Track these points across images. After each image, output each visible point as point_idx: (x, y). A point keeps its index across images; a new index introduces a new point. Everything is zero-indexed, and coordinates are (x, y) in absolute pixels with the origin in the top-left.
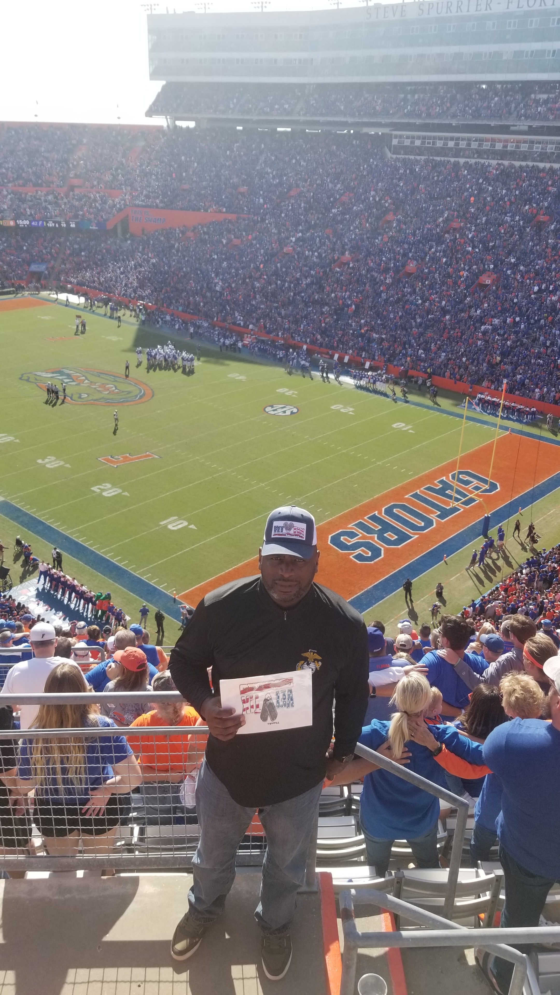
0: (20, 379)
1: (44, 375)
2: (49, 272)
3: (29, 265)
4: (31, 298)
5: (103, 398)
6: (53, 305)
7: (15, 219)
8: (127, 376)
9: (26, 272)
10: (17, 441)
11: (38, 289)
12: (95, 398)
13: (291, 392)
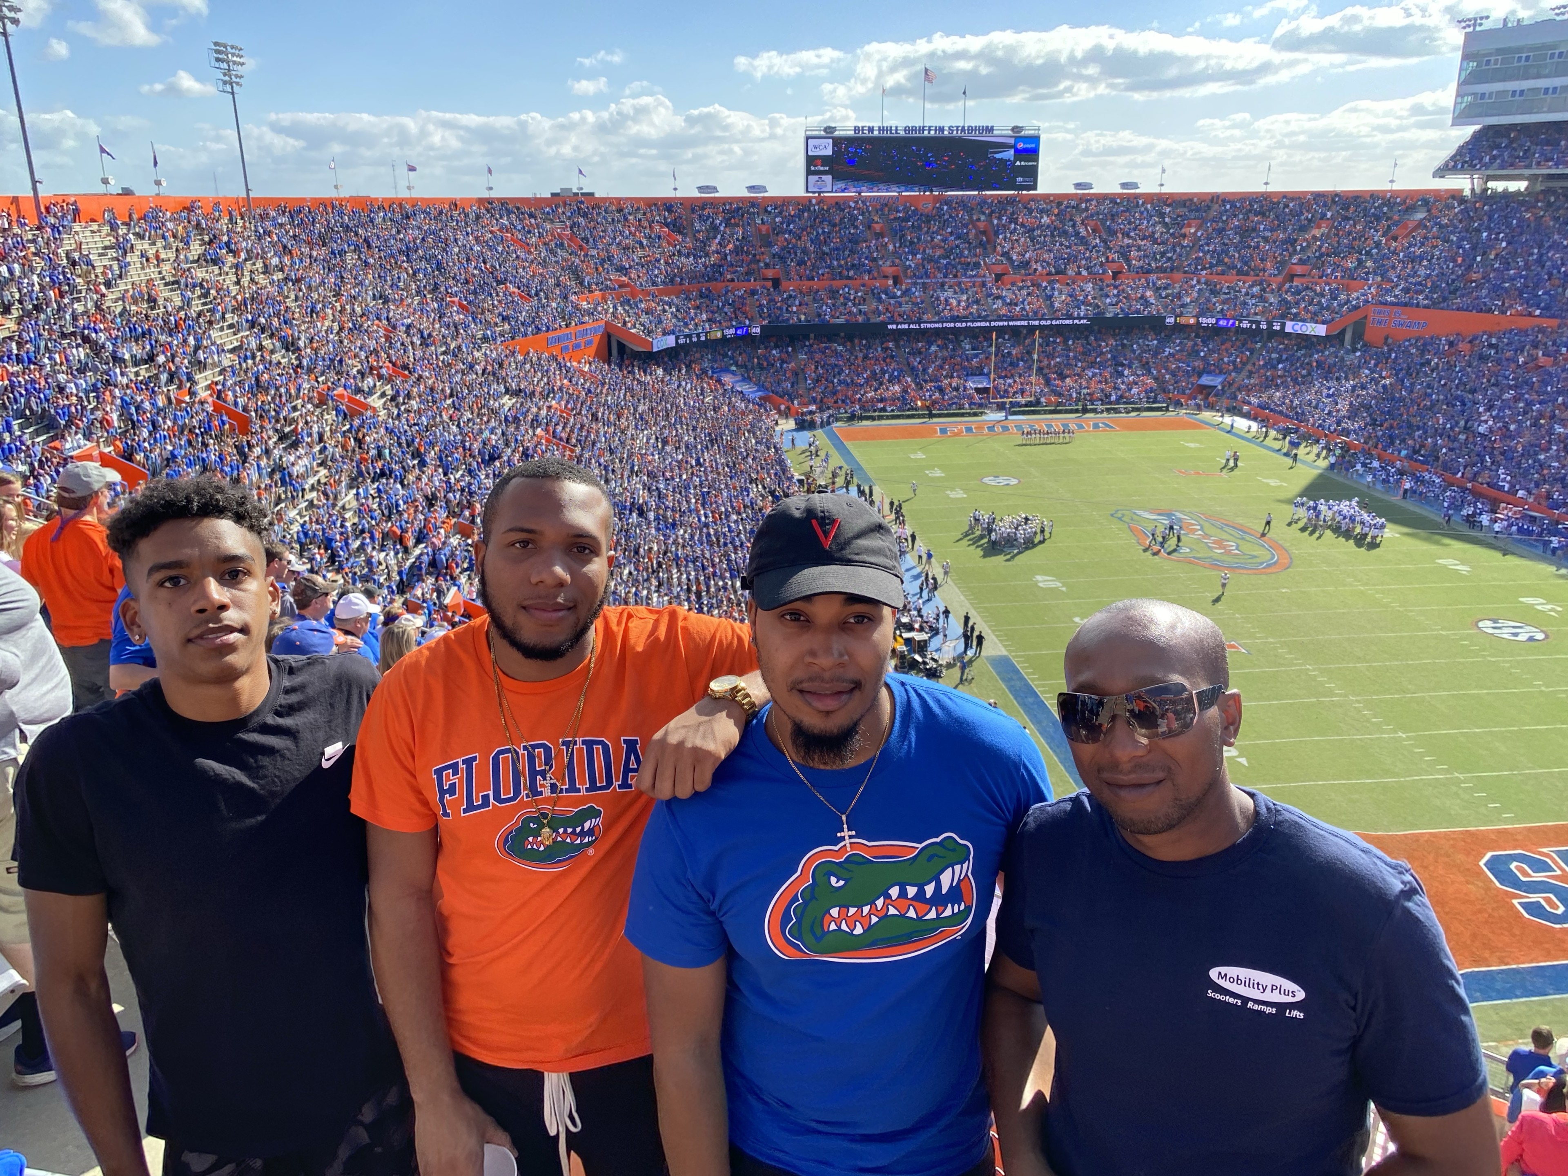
0: (1112, 515)
1: (1146, 515)
2: (1223, 387)
3: (1200, 375)
4: (1186, 418)
5: (1210, 558)
6: (1212, 430)
7: (1197, 317)
8: (1263, 535)
9: (1193, 384)
10: (1064, 589)
11: (1199, 408)
12: (1198, 555)
13: (1549, 607)
